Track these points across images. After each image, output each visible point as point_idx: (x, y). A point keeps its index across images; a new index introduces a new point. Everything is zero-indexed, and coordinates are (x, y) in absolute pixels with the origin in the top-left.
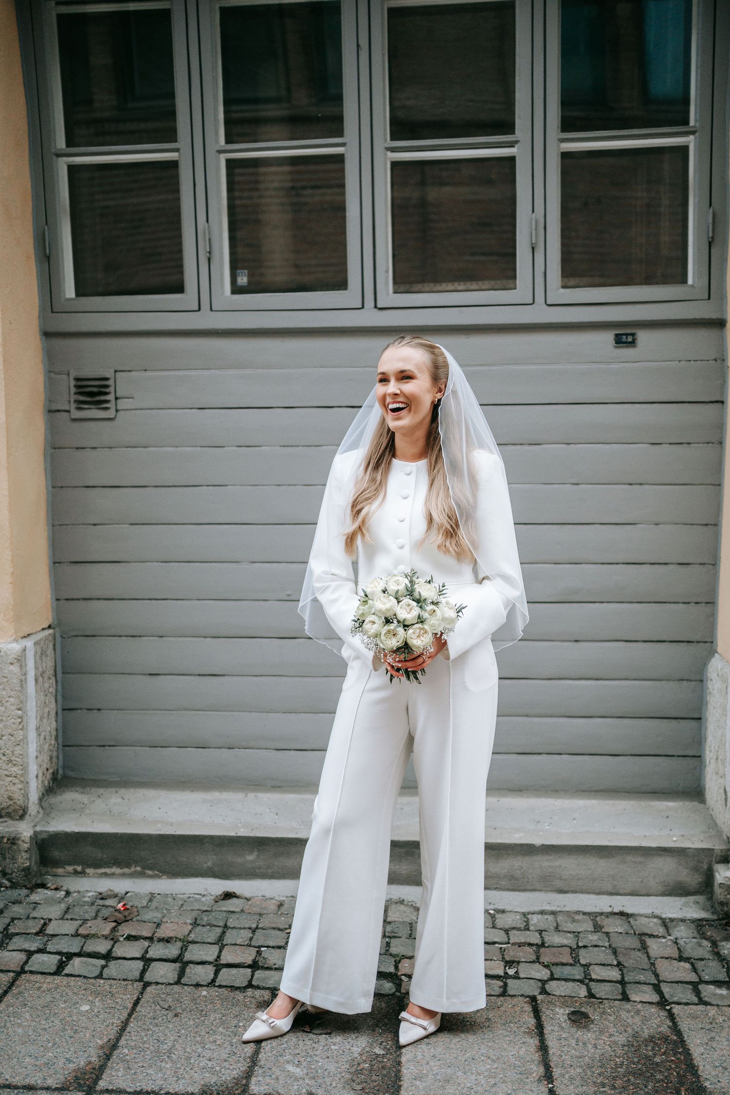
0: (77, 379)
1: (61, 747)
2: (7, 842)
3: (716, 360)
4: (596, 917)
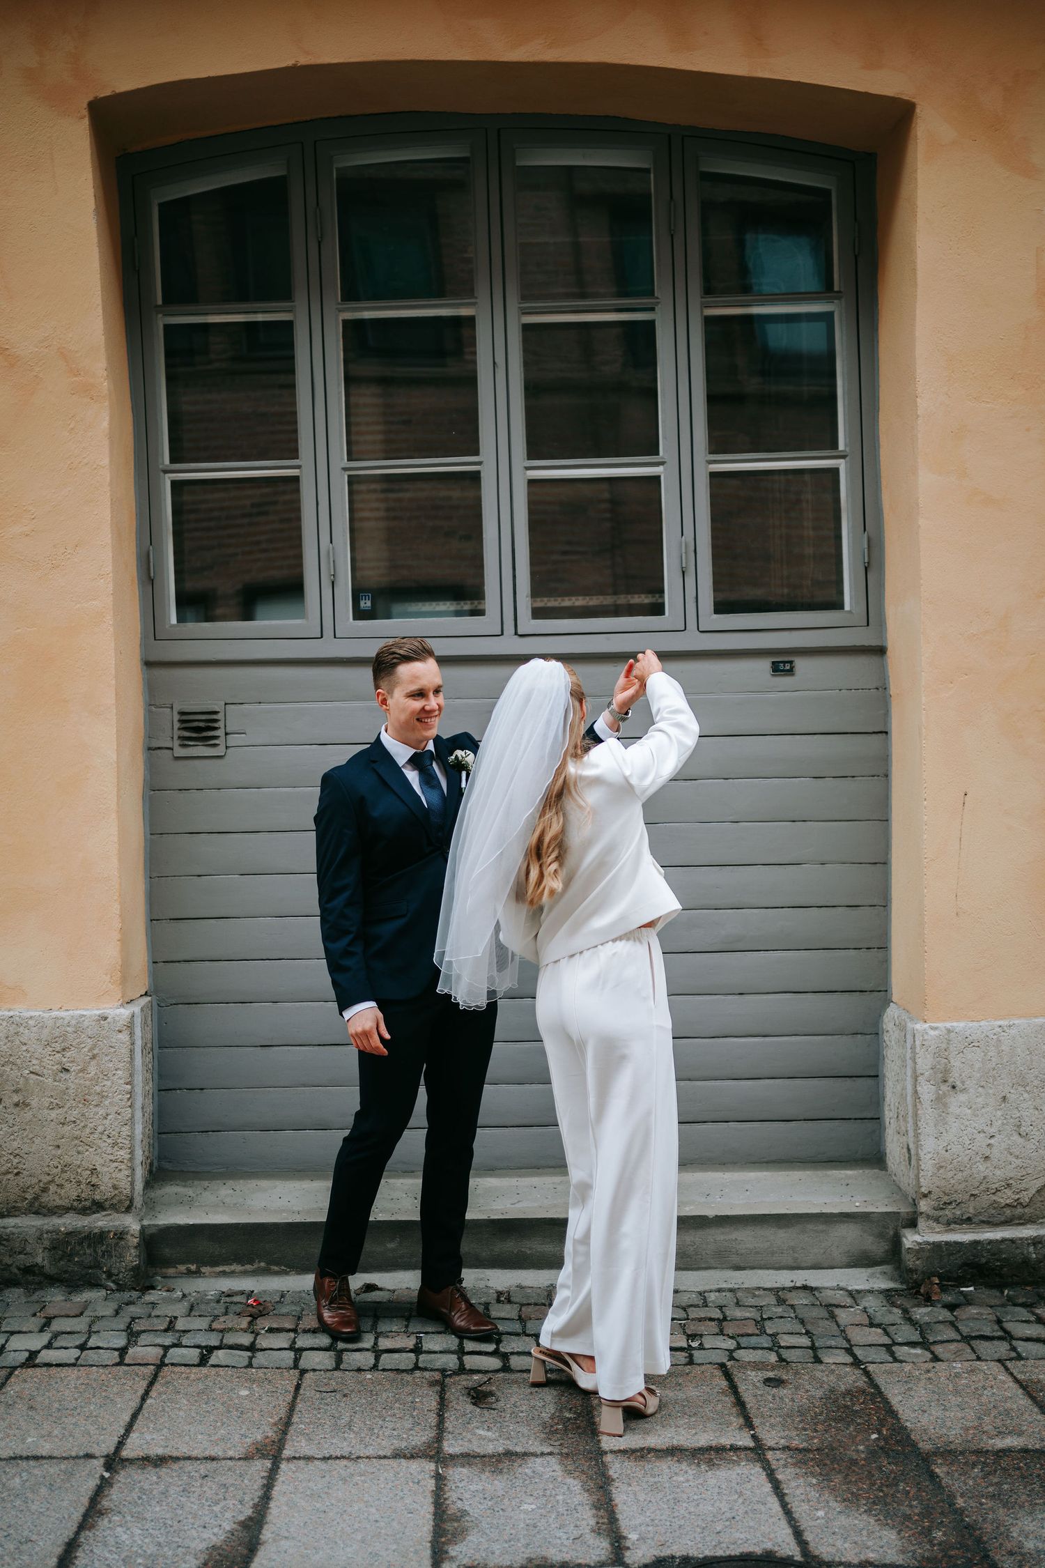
0: (182, 713)
1: (156, 1134)
2: (113, 1237)
3: (877, 689)
4: (778, 1292)
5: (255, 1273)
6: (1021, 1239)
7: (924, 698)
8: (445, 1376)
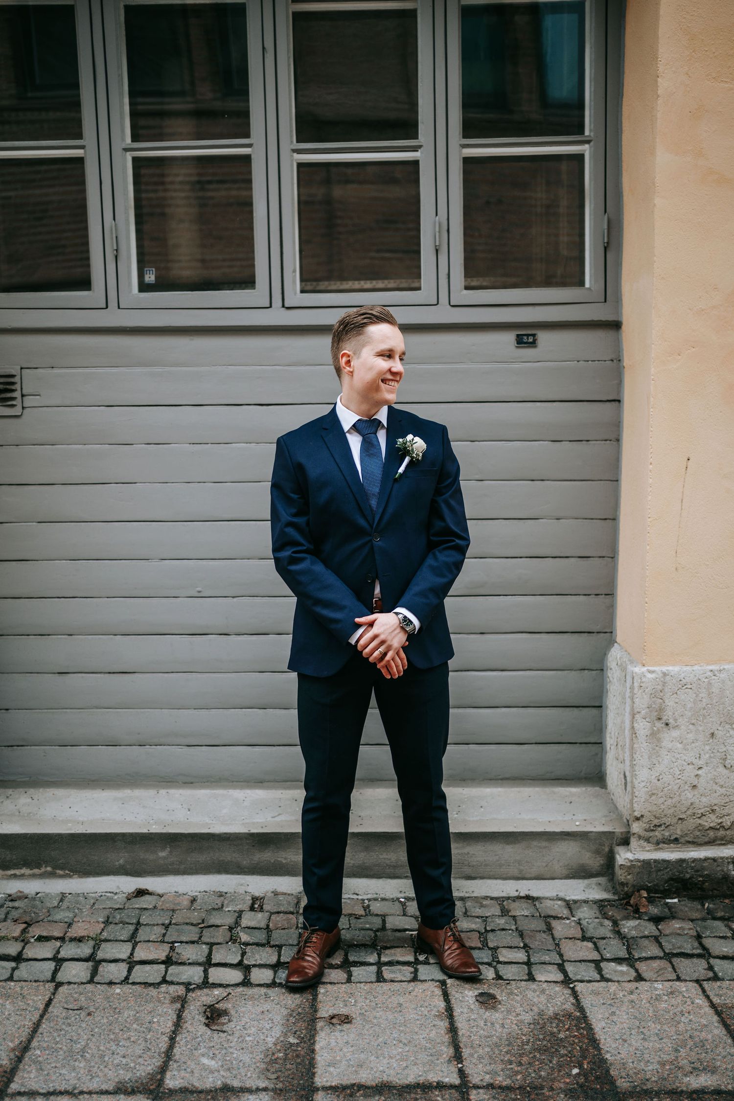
3: (612, 360)
4: (503, 901)
5: (42, 876)
6: (722, 858)
7: (653, 369)
8: (188, 990)
